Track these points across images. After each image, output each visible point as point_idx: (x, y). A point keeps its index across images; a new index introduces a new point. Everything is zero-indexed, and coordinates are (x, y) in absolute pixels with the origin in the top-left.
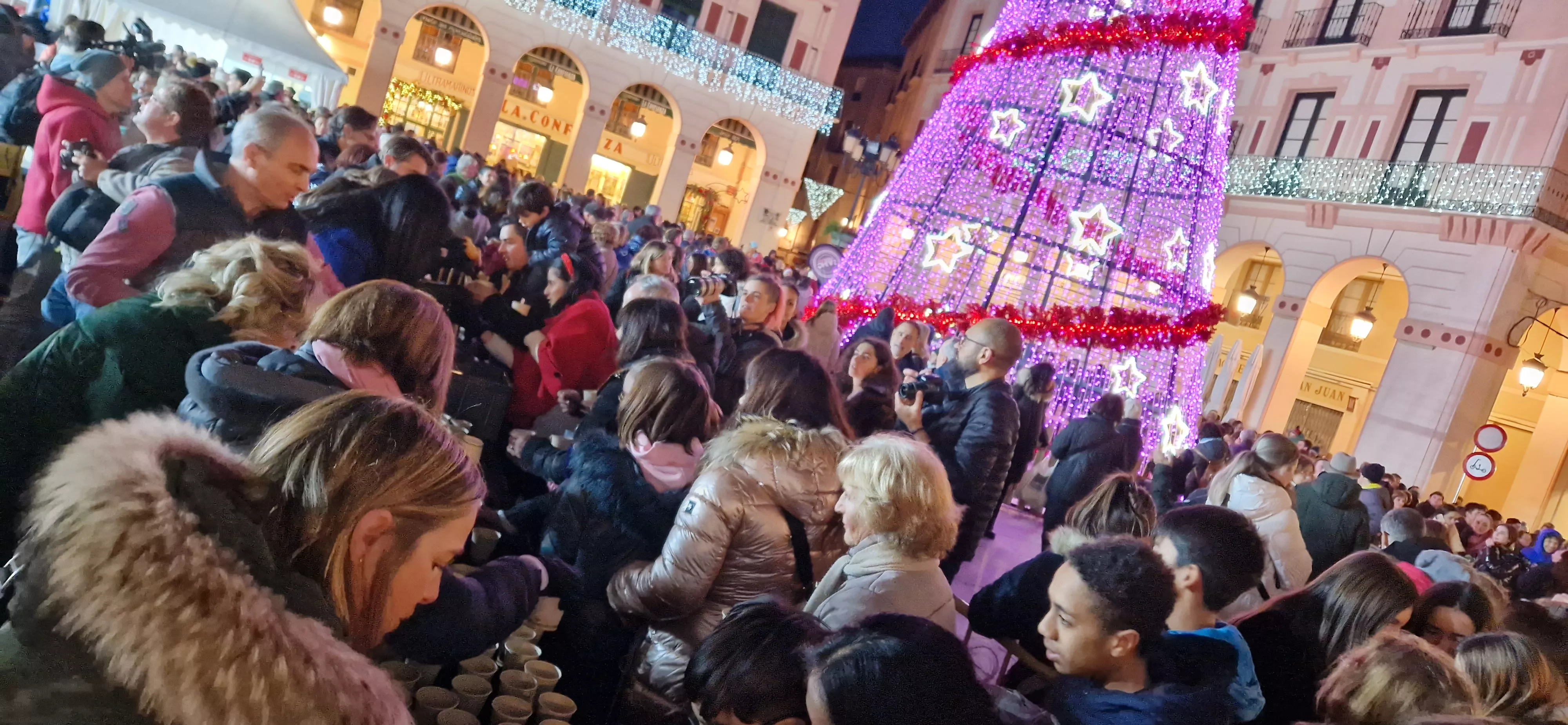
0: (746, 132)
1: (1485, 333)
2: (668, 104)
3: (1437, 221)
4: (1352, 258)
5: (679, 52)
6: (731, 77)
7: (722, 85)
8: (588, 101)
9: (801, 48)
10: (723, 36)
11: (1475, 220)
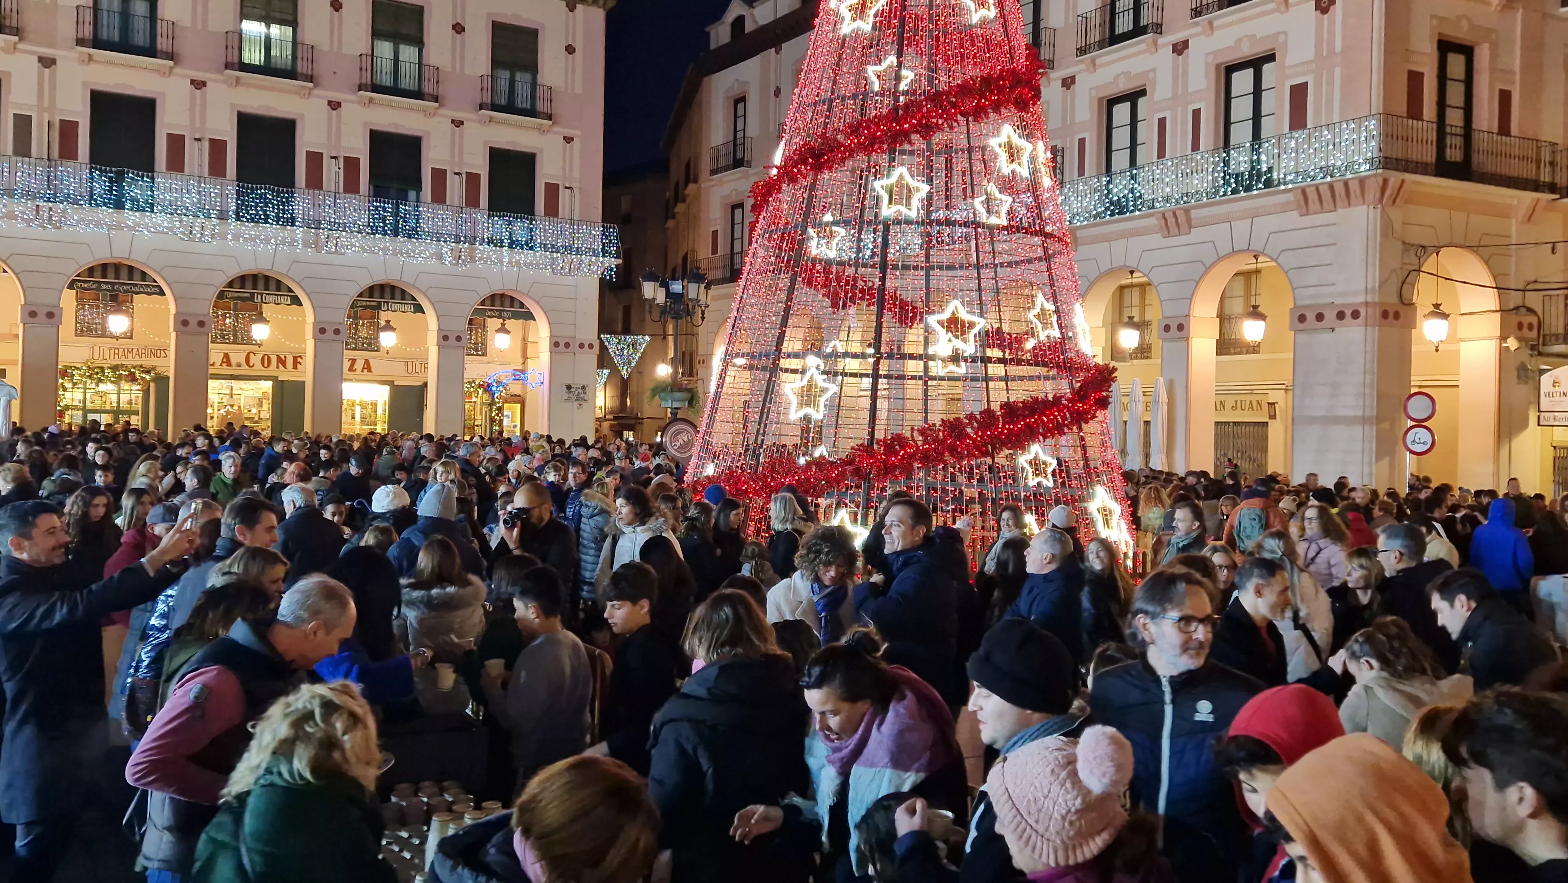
0: (516, 304)
1: (1377, 300)
2: (414, 299)
3: (1290, 197)
4: (1220, 259)
5: (410, 237)
6: (481, 247)
7: (473, 258)
8: (315, 324)
9: (552, 190)
10: (456, 203)
11: (1326, 186)
